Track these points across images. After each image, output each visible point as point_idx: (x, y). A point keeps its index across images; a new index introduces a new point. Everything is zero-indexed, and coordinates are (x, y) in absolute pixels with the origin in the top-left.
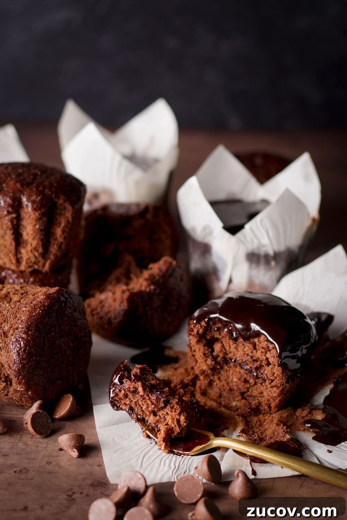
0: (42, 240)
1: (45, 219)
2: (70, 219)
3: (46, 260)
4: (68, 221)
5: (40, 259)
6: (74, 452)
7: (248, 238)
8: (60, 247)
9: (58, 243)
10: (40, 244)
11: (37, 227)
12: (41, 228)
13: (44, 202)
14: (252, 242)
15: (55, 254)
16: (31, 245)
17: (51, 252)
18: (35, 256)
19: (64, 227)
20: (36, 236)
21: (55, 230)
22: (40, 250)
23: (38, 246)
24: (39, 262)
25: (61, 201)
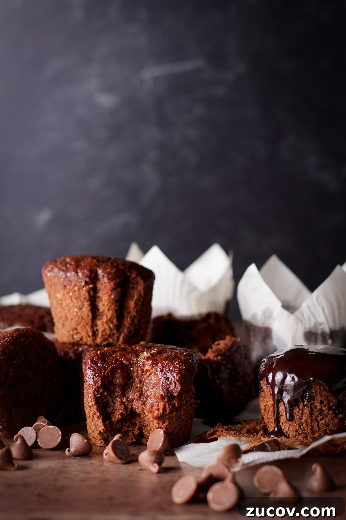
0: (116, 311)
1: (119, 290)
2: (142, 292)
3: (120, 334)
4: (140, 294)
5: (115, 331)
6: (155, 467)
7: (306, 316)
8: (133, 320)
9: (131, 317)
10: (115, 315)
11: (113, 297)
12: (115, 298)
13: (119, 273)
14: (310, 320)
15: (128, 328)
16: (107, 316)
17: (125, 325)
18: (110, 327)
19: (136, 300)
20: (111, 306)
21: (128, 302)
22: (115, 321)
23: (113, 317)
24: (113, 334)
25: (134, 275)
